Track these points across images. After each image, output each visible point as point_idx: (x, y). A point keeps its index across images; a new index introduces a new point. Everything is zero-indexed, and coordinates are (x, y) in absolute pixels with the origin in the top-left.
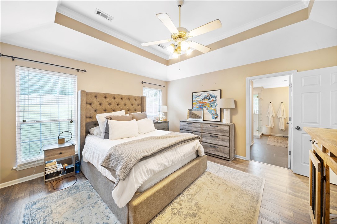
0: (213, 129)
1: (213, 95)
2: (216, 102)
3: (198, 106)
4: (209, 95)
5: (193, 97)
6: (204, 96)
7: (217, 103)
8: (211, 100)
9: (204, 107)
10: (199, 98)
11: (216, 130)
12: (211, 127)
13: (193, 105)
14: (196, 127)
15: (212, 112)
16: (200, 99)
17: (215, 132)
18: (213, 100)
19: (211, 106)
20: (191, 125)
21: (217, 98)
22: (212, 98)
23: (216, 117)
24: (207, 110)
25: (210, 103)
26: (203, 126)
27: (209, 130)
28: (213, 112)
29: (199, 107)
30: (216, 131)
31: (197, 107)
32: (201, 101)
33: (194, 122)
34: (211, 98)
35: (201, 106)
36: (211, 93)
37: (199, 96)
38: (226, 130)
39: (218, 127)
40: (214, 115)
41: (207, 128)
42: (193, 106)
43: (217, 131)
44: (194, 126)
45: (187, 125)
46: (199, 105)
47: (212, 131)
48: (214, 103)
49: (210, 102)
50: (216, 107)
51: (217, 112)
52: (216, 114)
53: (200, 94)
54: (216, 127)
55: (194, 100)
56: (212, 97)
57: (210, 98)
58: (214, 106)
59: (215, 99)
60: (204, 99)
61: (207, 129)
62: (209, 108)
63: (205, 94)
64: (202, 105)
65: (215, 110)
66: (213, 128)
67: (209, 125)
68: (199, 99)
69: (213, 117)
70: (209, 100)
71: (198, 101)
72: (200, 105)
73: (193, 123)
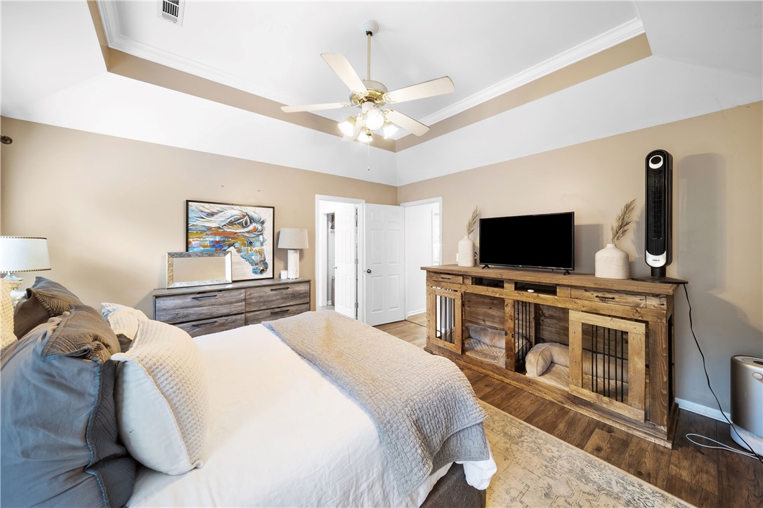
0: (278, 297)
1: (255, 216)
2: (262, 234)
3: (208, 243)
4: (244, 216)
5: (189, 216)
6: (230, 215)
7: (264, 235)
8: (251, 227)
9: (230, 246)
10: (212, 219)
11: (285, 296)
12: (274, 292)
13: (190, 240)
14: (232, 303)
15: (253, 257)
16: (215, 222)
17: (281, 301)
18: (255, 230)
19: (251, 243)
20: (212, 300)
21: (265, 225)
22: (254, 224)
23: (261, 268)
24: (239, 255)
25: (247, 235)
26: (250, 295)
27: (268, 302)
28: (256, 258)
29: (213, 246)
30: (283, 298)
31: (204, 247)
32: (219, 228)
33: (221, 291)
34: (251, 223)
35: (218, 242)
36: (251, 211)
37: (212, 214)
38: (303, 292)
39: (289, 290)
40: (257, 264)
41: (261, 297)
42: (187, 243)
43: (286, 298)
44: (222, 300)
45: (196, 302)
46: (212, 239)
47: (275, 302)
48: (258, 236)
49: (249, 232)
50: (262, 245)
51: (265, 257)
52: (261, 261)
53: (215, 208)
54: (284, 291)
55: (193, 225)
56: (252, 220)
57: (246, 224)
58: (258, 244)
59: (260, 228)
60: (231, 223)
61: (262, 300)
62: (243, 248)
63: (235, 212)
64: (224, 241)
65: (261, 253)
66: (277, 295)
67: (268, 289)
68: (213, 223)
69: (254, 269)
70: (244, 227)
71: (209, 229)
72: (218, 238)
73: (219, 294)
